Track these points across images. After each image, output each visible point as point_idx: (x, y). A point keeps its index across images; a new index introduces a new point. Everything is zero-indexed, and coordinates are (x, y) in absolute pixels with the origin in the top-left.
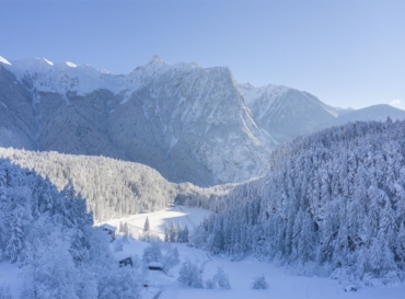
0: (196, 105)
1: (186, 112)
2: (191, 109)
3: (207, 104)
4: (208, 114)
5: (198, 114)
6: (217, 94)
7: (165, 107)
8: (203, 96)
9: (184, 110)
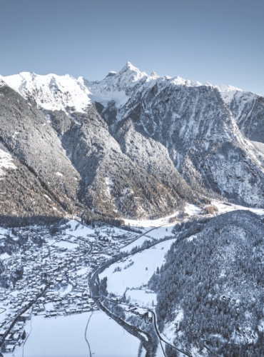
0: (192, 122)
1: (183, 129)
2: (187, 126)
3: (202, 122)
4: (205, 131)
5: (196, 131)
6: (211, 113)
7: (161, 123)
8: (197, 114)
9: (181, 126)
